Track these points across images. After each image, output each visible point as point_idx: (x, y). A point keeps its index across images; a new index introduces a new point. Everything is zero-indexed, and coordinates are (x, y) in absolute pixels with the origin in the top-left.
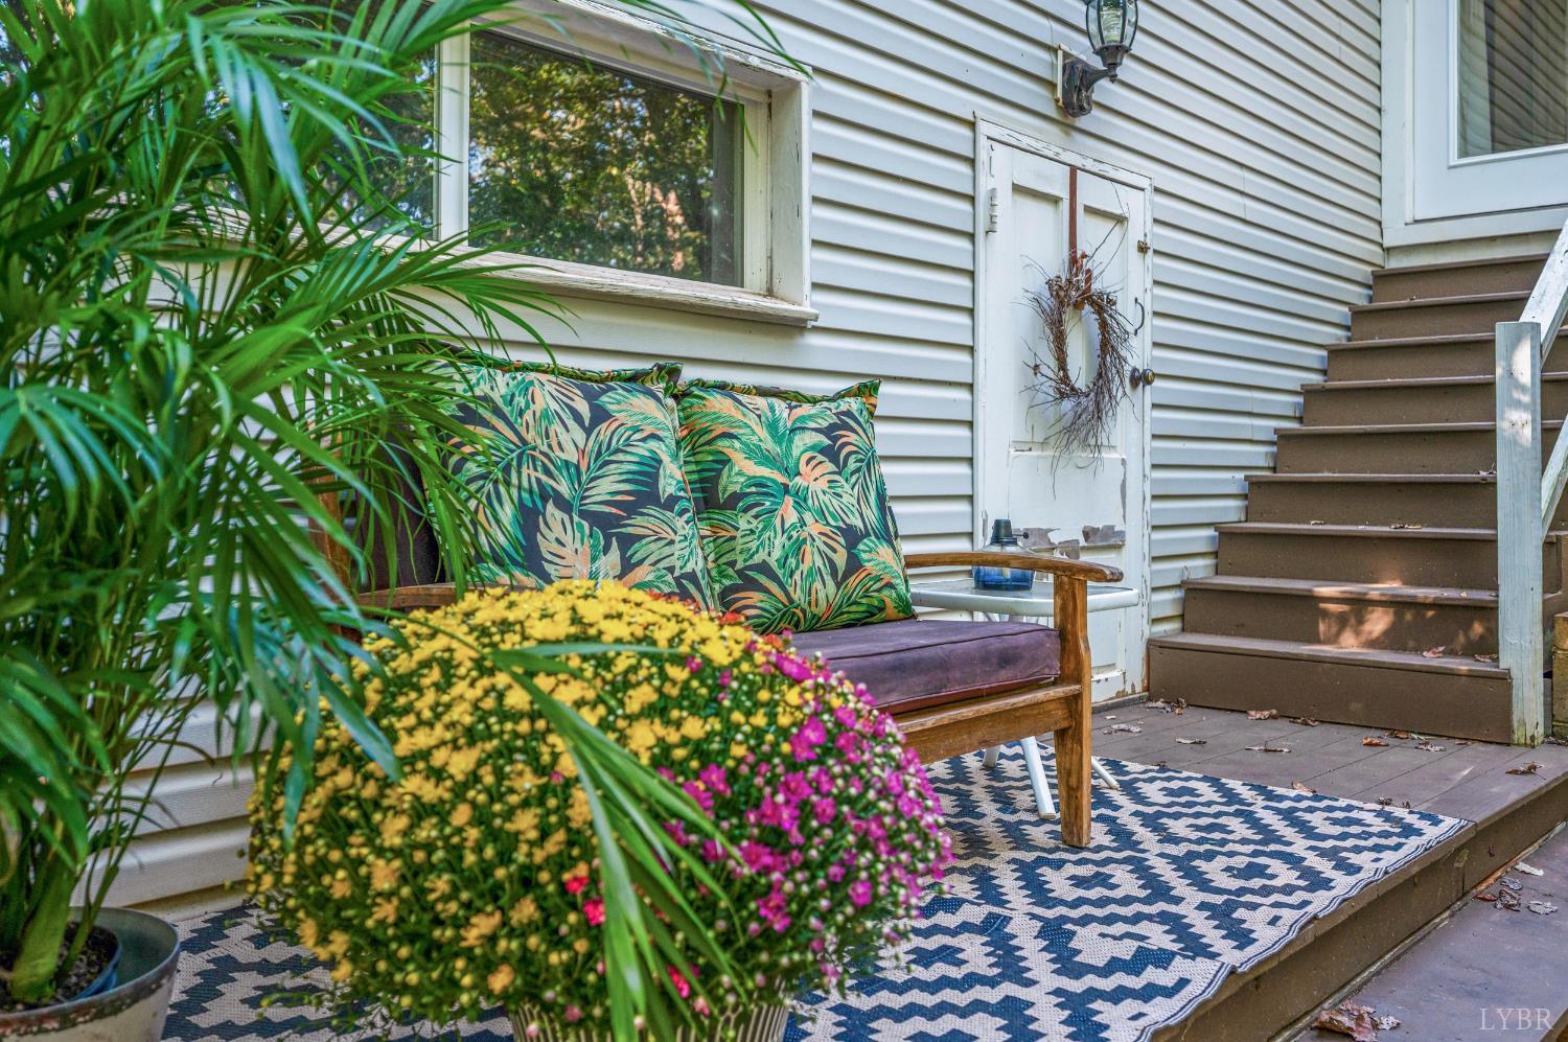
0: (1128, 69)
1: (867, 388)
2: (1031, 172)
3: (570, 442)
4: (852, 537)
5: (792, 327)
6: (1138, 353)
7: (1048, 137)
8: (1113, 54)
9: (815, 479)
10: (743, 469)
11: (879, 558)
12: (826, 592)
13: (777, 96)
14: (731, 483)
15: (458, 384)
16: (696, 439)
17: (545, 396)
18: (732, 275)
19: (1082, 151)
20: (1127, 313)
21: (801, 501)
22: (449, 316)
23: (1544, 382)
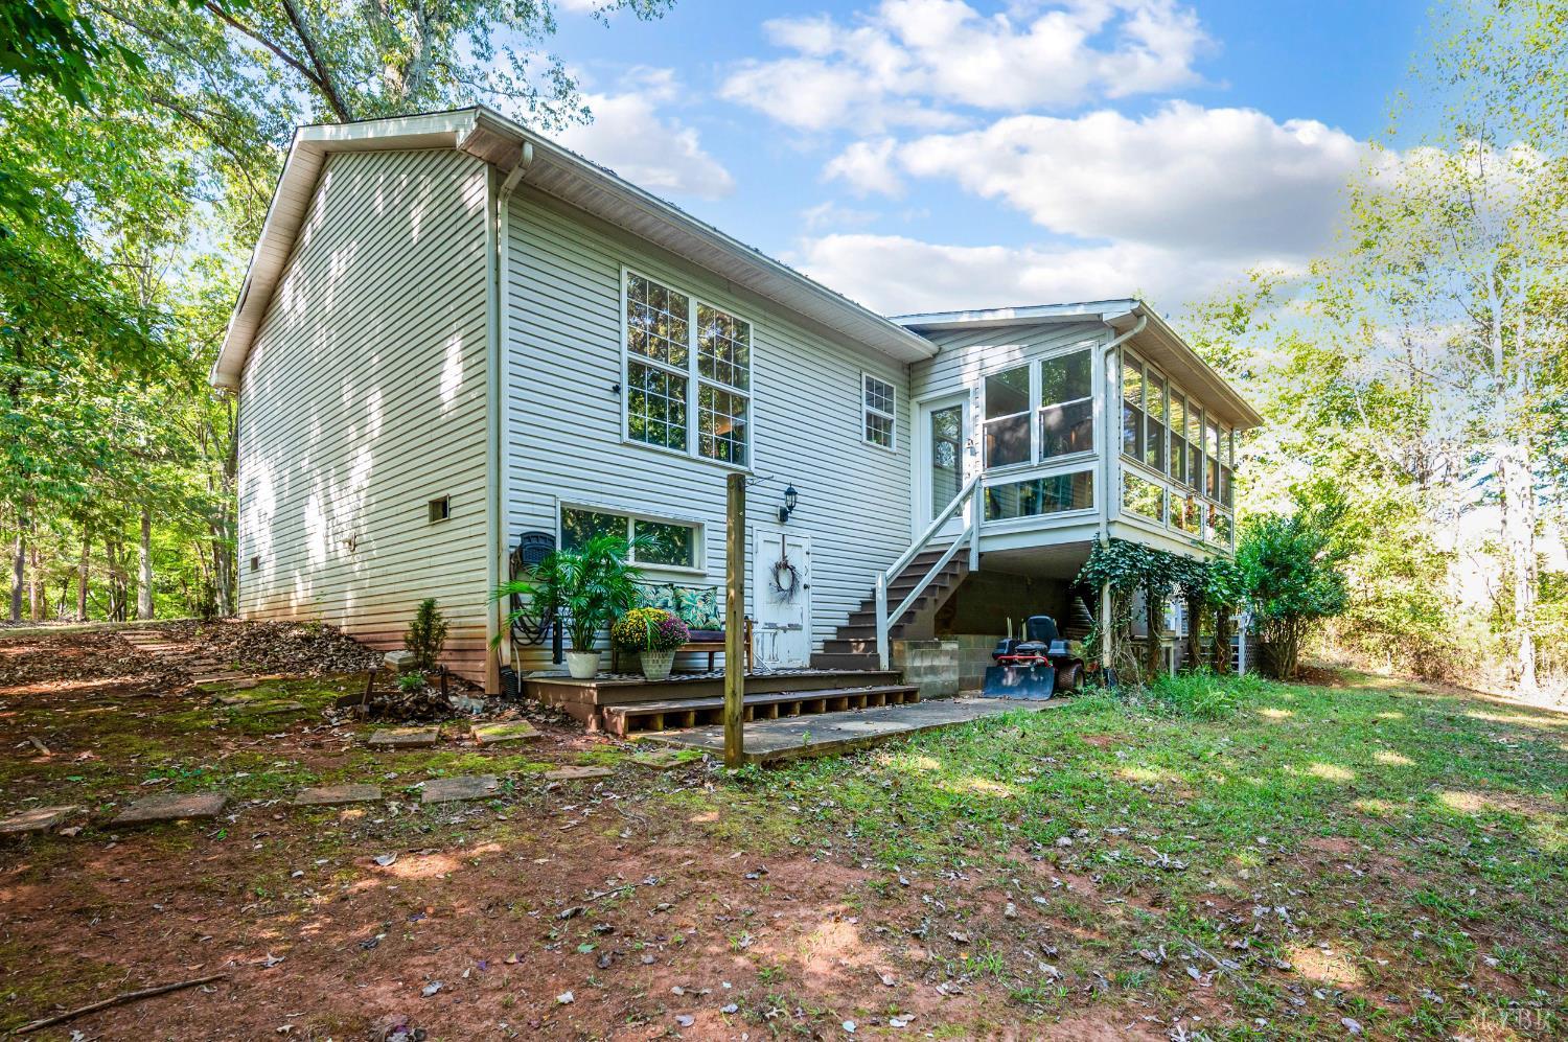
0: (798, 506)
1: (715, 588)
2: (769, 537)
3: (652, 597)
4: (707, 616)
5: (704, 575)
6: (804, 580)
7: (777, 528)
8: (791, 508)
9: (701, 605)
10: (685, 602)
11: (713, 620)
12: (701, 625)
13: (700, 526)
14: (682, 605)
15: (634, 586)
16: (677, 598)
17: (648, 588)
18: (690, 564)
19: (785, 530)
20: (799, 569)
21: (697, 608)
22: (631, 576)
23: (889, 602)
